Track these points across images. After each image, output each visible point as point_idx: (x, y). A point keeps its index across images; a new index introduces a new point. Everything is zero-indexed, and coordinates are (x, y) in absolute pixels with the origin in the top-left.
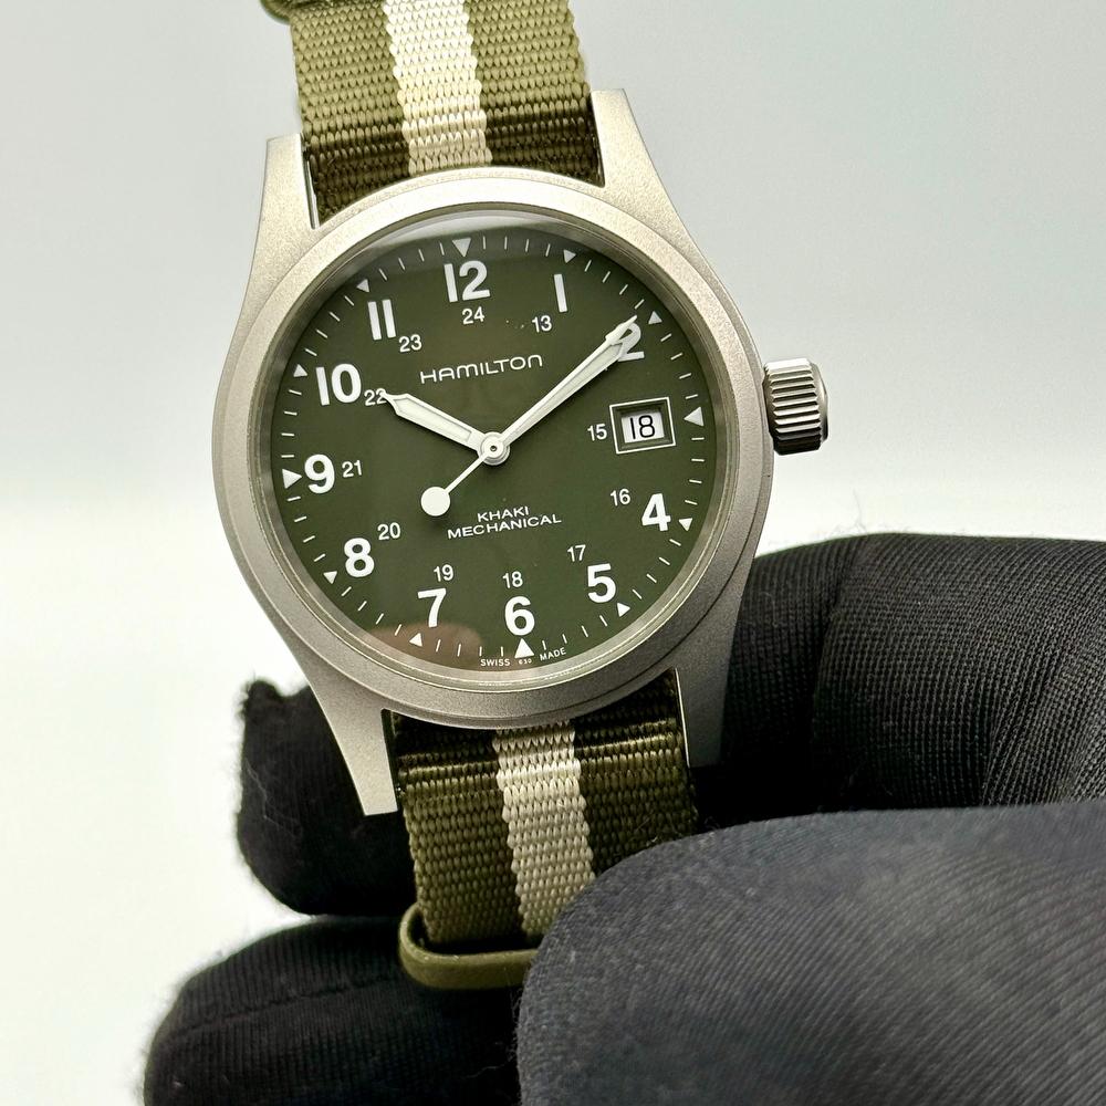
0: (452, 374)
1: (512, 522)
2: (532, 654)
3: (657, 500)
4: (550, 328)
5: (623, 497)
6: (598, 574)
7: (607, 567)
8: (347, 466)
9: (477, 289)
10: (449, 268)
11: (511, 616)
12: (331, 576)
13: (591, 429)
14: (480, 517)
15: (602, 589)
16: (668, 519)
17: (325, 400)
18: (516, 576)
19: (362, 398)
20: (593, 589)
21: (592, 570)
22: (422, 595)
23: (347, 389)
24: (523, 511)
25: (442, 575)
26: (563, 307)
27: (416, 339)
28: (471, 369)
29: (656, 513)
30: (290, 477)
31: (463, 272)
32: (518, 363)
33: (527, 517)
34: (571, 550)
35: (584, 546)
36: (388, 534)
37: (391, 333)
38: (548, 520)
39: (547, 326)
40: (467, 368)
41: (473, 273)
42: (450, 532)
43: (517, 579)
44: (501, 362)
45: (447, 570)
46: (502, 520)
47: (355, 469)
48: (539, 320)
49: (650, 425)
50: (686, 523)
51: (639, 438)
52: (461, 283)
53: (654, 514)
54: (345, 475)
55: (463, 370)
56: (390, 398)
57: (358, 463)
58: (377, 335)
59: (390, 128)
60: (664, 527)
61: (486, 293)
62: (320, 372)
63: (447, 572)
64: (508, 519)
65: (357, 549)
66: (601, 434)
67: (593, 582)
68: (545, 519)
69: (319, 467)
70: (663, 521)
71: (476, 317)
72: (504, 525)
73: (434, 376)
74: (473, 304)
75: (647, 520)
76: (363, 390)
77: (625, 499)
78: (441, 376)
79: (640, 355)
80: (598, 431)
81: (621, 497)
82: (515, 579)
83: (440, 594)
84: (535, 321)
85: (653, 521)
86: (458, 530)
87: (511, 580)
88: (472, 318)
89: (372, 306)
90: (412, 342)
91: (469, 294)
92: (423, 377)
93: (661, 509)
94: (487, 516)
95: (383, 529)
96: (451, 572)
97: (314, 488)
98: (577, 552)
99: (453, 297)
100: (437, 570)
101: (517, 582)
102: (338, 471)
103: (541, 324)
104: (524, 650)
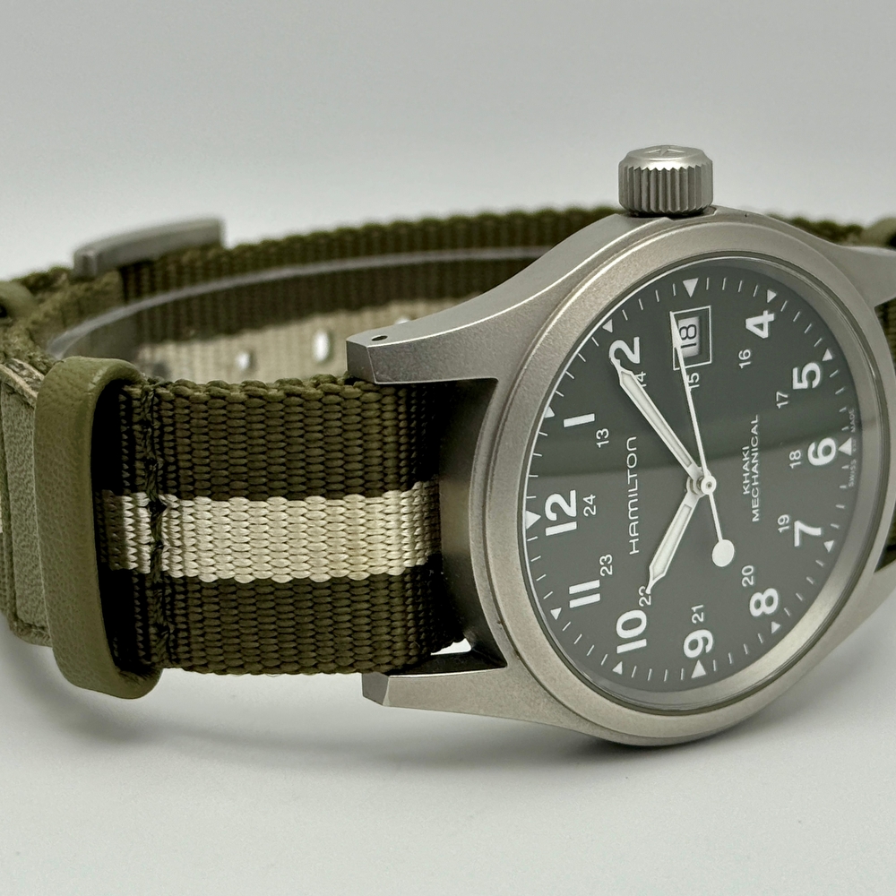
0: (634, 524)
1: (753, 461)
2: (851, 439)
3: (751, 324)
4: (606, 430)
5: (745, 355)
6: (800, 380)
7: (795, 371)
8: (696, 618)
9: (569, 503)
10: (550, 531)
11: (821, 460)
12: (775, 627)
14: (747, 492)
15: (812, 375)
16: (766, 312)
17: (643, 643)
18: (793, 456)
19: (645, 609)
20: (811, 384)
21: (797, 385)
22: (797, 543)
23: (636, 623)
24: (746, 451)
25: (786, 525)
26: (591, 418)
27: (603, 561)
28: (633, 505)
29: (759, 325)
30: (699, 671)
31: (553, 517)
32: (632, 461)
33: (751, 448)
34: (779, 405)
35: (778, 394)
36: (749, 577)
37: (596, 584)
38: (755, 427)
39: (605, 433)
40: (631, 510)
41: (555, 507)
42: (754, 520)
43: (795, 455)
44: (629, 476)
45: (782, 520)
46: (751, 471)
47: (699, 612)
48: (600, 441)
49: (687, 329)
50: (771, 296)
51: (696, 340)
52: (563, 518)
53: (760, 326)
54: (702, 620)
55: (633, 514)
56: (652, 583)
57: (694, 609)
58: (597, 598)
59: (394, 586)
60: (771, 317)
61: (573, 495)
62: (621, 649)
64: (751, 466)
65: (758, 604)
66: (694, 379)
67: (805, 385)
68: (754, 431)
69: (694, 645)
70: (767, 317)
71: (591, 503)
72: (754, 469)
73: (633, 541)
74: (580, 506)
75: (764, 334)
76: (639, 608)
77: (747, 354)
78: (635, 534)
79: (637, 340)
81: (745, 358)
82: (795, 457)
83: (799, 526)
84: (600, 444)
85: (766, 327)
86: (754, 512)
87: (795, 461)
88: (592, 507)
89: (574, 604)
90: (606, 564)
91: (571, 511)
92: (635, 552)
93: (758, 320)
94: (746, 485)
95: (746, 582)
96: (783, 517)
97: (709, 648)
98: (782, 399)
99: (572, 526)
100: (780, 530)
101: (797, 455)
102: (699, 626)
103: (602, 439)
104: (847, 448)
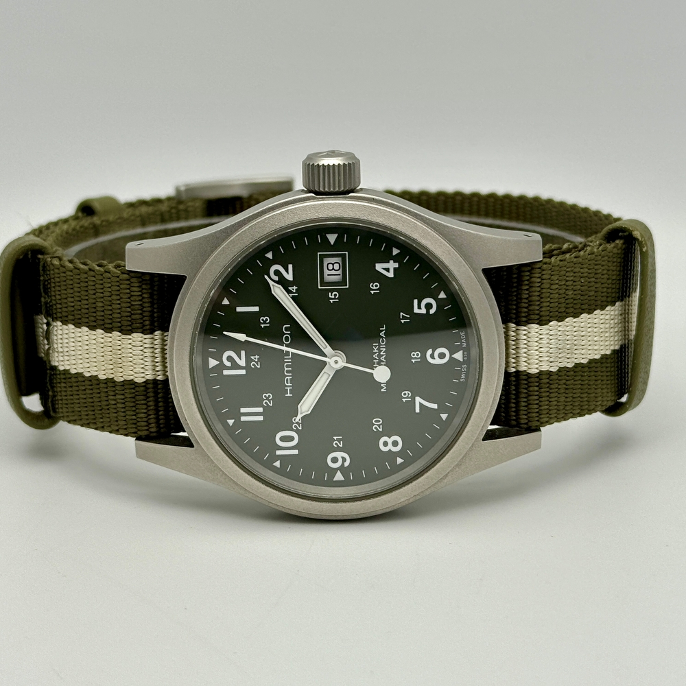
0: (289, 378)
1: (381, 353)
2: (462, 351)
3: (379, 267)
4: (268, 318)
6: (419, 307)
7: (416, 302)
8: (336, 444)
9: (240, 358)
10: (226, 372)
11: (437, 361)
12: (400, 461)
13: (331, 301)
15: (429, 306)
16: (391, 262)
17: (296, 452)
18: (414, 355)
19: (297, 431)
20: (428, 311)
21: (416, 310)
22: (417, 410)
23: (291, 439)
24: (375, 346)
25: (407, 397)
26: (256, 309)
27: (265, 396)
28: (287, 366)
29: (387, 268)
30: (339, 477)
31: (228, 364)
32: (287, 340)
33: (380, 345)
34: (403, 321)
35: (401, 314)
36: (379, 426)
37: (260, 410)
38: (383, 333)
39: (267, 320)
40: (286, 369)
41: (230, 359)
42: (382, 390)
43: (416, 355)
45: (405, 394)
46: (379, 359)
47: (338, 440)
48: (262, 324)
49: (333, 264)
50: (395, 251)
51: (340, 272)
52: (235, 366)
53: (388, 270)
54: (341, 446)
55: (288, 372)
56: (300, 416)
57: (335, 438)
58: (261, 418)
60: (396, 265)
61: (243, 353)
62: (279, 452)
63: (406, 394)
64: (380, 356)
65: (386, 444)
66: (335, 295)
67: (423, 311)
68: (382, 334)
69: (335, 460)
70: (392, 265)
71: (256, 360)
72: (383, 359)
73: (289, 388)
74: (248, 360)
75: (391, 275)
76: (293, 430)
77: (376, 286)
78: (289, 384)
79: (290, 267)
80: (333, 297)
81: (375, 288)
82: (416, 356)
83: (418, 400)
84: (263, 326)
85: (392, 271)
86: (382, 385)
87: (415, 358)
88: (257, 363)
89: (243, 419)
90: (267, 399)
91: (242, 363)
92: (289, 395)
93: (385, 265)
94: (376, 367)
95: (375, 428)
96: (406, 392)
97: (347, 464)
98: (404, 318)
99: (243, 372)
100: (404, 400)
101: (418, 355)
102: (338, 449)
103: (265, 323)
104: (459, 356)
